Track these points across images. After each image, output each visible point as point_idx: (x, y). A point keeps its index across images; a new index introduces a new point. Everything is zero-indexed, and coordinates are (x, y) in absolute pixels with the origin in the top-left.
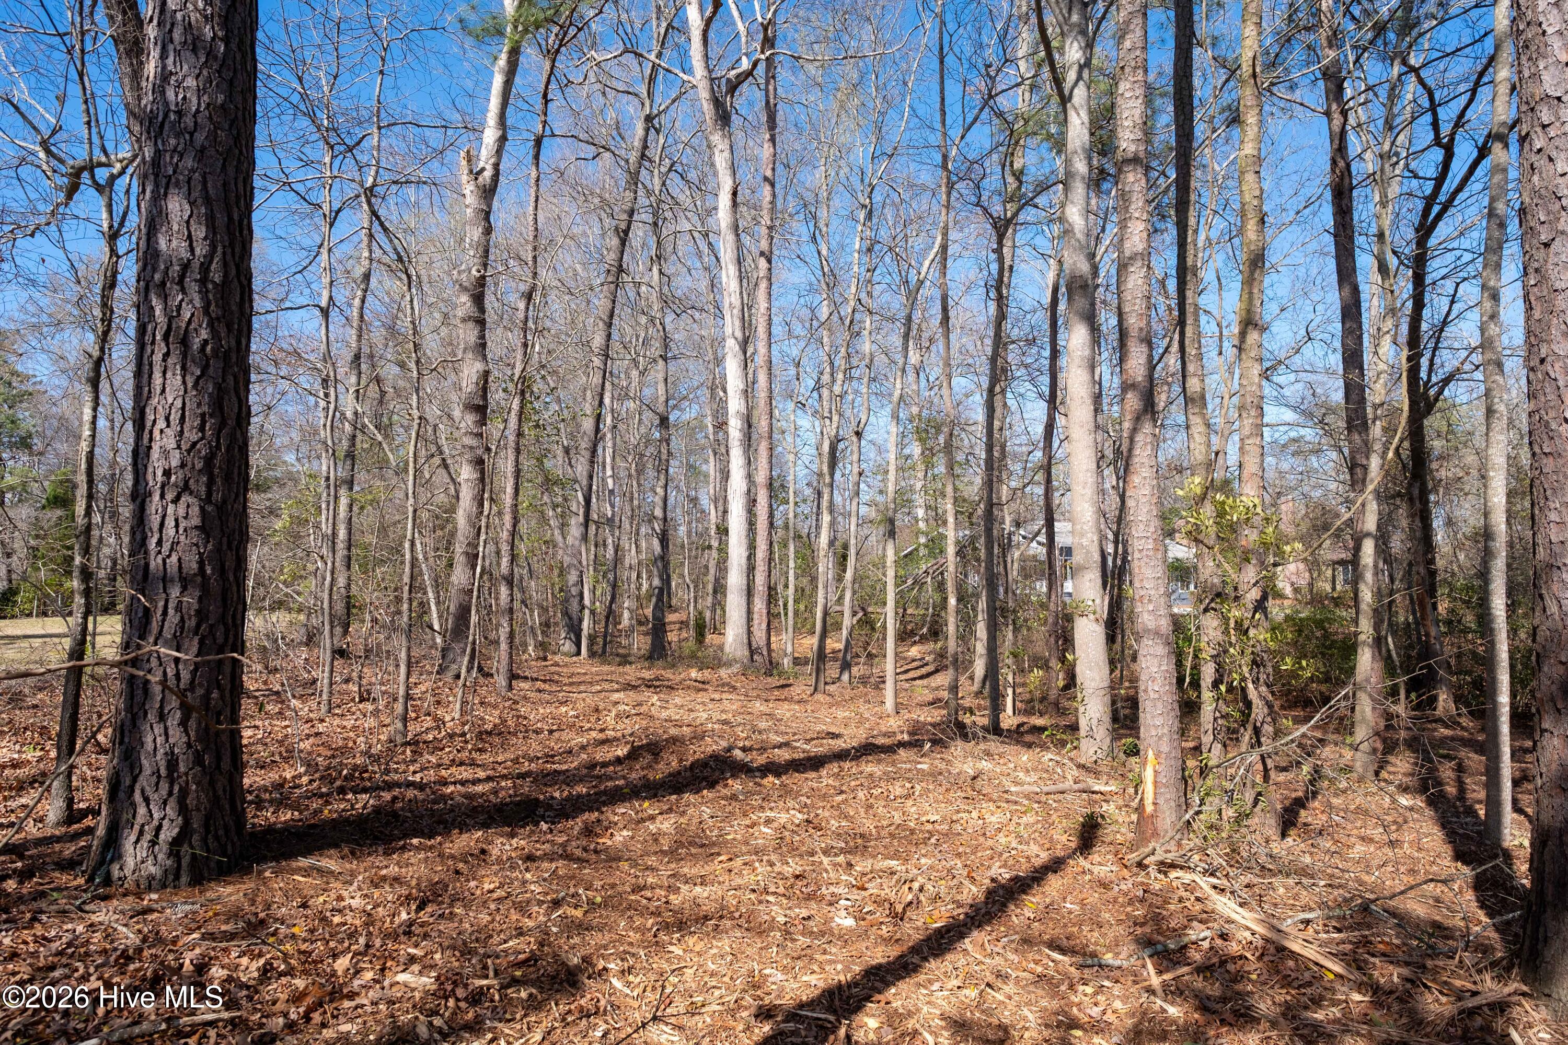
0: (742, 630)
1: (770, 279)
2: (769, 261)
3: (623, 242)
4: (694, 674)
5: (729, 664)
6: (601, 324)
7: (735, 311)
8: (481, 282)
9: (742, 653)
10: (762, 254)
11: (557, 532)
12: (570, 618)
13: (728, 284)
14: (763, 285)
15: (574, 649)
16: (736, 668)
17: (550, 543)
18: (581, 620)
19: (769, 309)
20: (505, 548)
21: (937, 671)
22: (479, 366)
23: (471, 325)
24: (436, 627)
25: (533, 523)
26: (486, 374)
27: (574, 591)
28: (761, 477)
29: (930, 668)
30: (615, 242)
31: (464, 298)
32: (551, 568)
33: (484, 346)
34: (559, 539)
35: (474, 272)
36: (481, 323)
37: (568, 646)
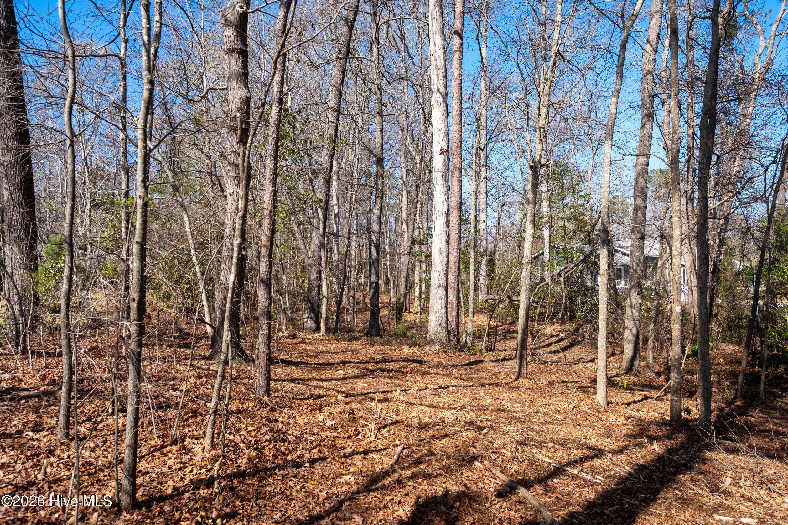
0: (442, 318)
1: (461, 52)
2: (461, 38)
3: (351, 29)
4: (406, 350)
5: (432, 343)
6: (334, 90)
7: (440, 72)
8: (243, 17)
9: (442, 334)
10: (456, 33)
11: (300, 241)
12: (312, 304)
13: (435, 51)
14: (457, 56)
15: (314, 326)
16: (437, 347)
17: (296, 250)
18: (319, 305)
19: (461, 75)
20: (264, 252)
21: (571, 345)
22: (243, 93)
23: (235, 55)
24: (207, 320)
25: (285, 236)
26: (248, 100)
27: (314, 284)
28: (454, 201)
29: (565, 343)
30: (344, 29)
31: (230, 32)
32: (296, 266)
33: (246, 75)
34: (302, 246)
35: (238, 9)
36: (244, 54)
37: (310, 324)
